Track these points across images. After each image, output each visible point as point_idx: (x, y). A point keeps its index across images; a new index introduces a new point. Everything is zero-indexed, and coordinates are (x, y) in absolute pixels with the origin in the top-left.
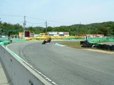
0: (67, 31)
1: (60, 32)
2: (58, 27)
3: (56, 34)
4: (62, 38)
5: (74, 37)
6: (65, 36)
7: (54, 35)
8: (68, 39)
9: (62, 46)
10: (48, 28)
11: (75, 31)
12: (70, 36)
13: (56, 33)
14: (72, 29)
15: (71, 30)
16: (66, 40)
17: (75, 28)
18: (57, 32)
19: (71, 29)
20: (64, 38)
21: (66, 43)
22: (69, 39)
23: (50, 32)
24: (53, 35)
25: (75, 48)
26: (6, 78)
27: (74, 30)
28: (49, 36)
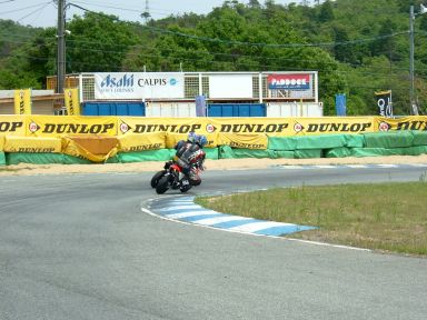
0: (291, 64)
1: (208, 67)
2: (191, 20)
3: (178, 91)
4: (243, 138)
5: (375, 125)
6: (275, 113)
7: (150, 109)
8: (307, 153)
9: (253, 227)
10: (79, 27)
11: (382, 62)
12: (328, 111)
13: (173, 84)
14: (354, 37)
15: (341, 53)
16: (292, 165)
17: (388, 27)
18: (180, 76)
19: (340, 35)
20: (262, 139)
21: (293, 196)
22: (325, 153)
23: (99, 77)
24: (138, 107)
25: (400, 250)
27: (377, 49)
28: (91, 121)
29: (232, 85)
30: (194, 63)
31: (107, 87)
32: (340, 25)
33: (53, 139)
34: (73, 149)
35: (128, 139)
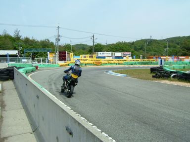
0: (128, 51)
1: (115, 52)
2: (113, 44)
3: (110, 55)
4: (120, 62)
5: (140, 60)
6: (125, 58)
7: (106, 58)
8: (129, 64)
9: (120, 75)
10: (96, 46)
11: (142, 51)
12: (133, 58)
14: (137, 47)
15: (135, 49)
16: (127, 66)
17: (143, 46)
18: (111, 53)
19: (135, 47)
20: (123, 62)
21: (126, 71)
22: (132, 64)
23: (99, 53)
24: (104, 57)
25: (141, 79)
26: (29, 125)
27: (141, 49)
28: (97, 59)
29: (118, 54)
30: (113, 51)
31: (100, 54)
32: (136, 45)
33: (92, 62)
34: (95, 63)
35: (103, 62)
